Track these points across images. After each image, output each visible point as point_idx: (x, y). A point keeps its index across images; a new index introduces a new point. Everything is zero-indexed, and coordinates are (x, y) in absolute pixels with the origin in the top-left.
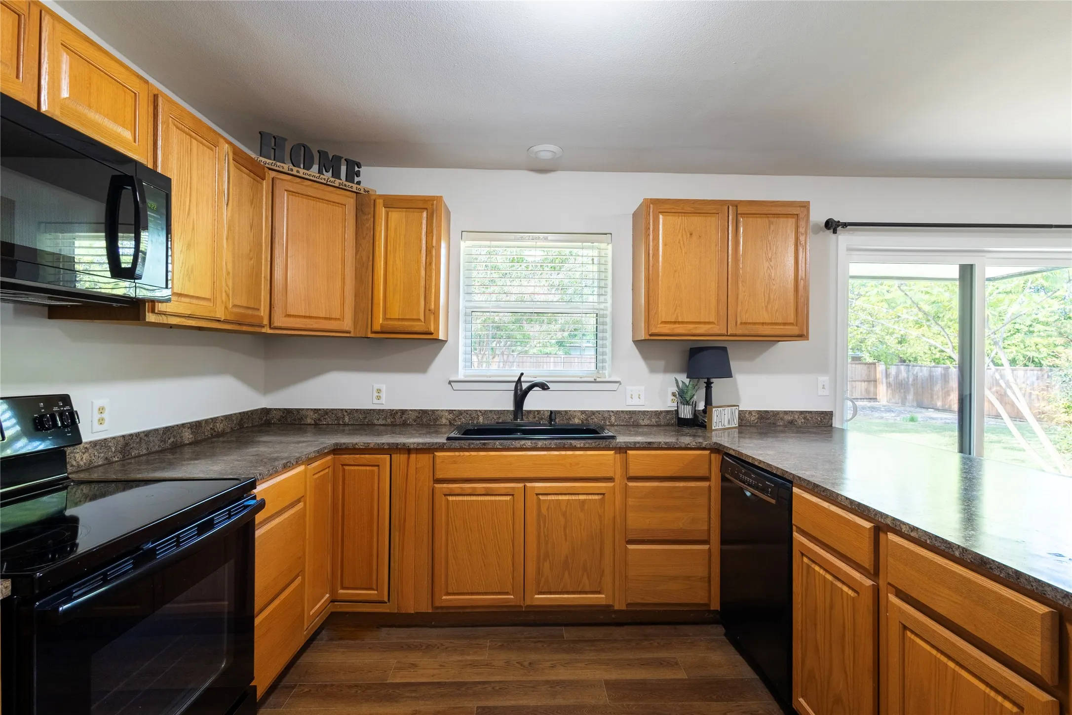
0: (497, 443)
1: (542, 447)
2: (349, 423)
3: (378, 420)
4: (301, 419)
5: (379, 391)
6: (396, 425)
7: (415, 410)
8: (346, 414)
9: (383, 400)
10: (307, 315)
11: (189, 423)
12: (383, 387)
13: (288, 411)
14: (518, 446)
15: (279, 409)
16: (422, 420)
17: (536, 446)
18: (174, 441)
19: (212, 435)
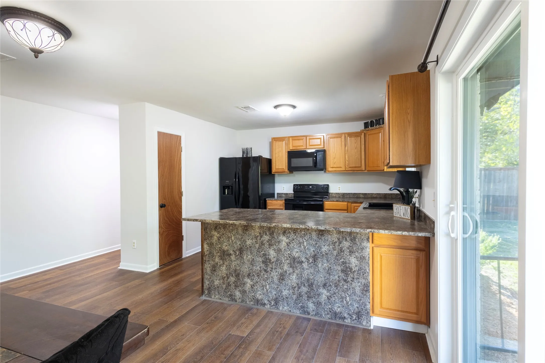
10: (373, 166)
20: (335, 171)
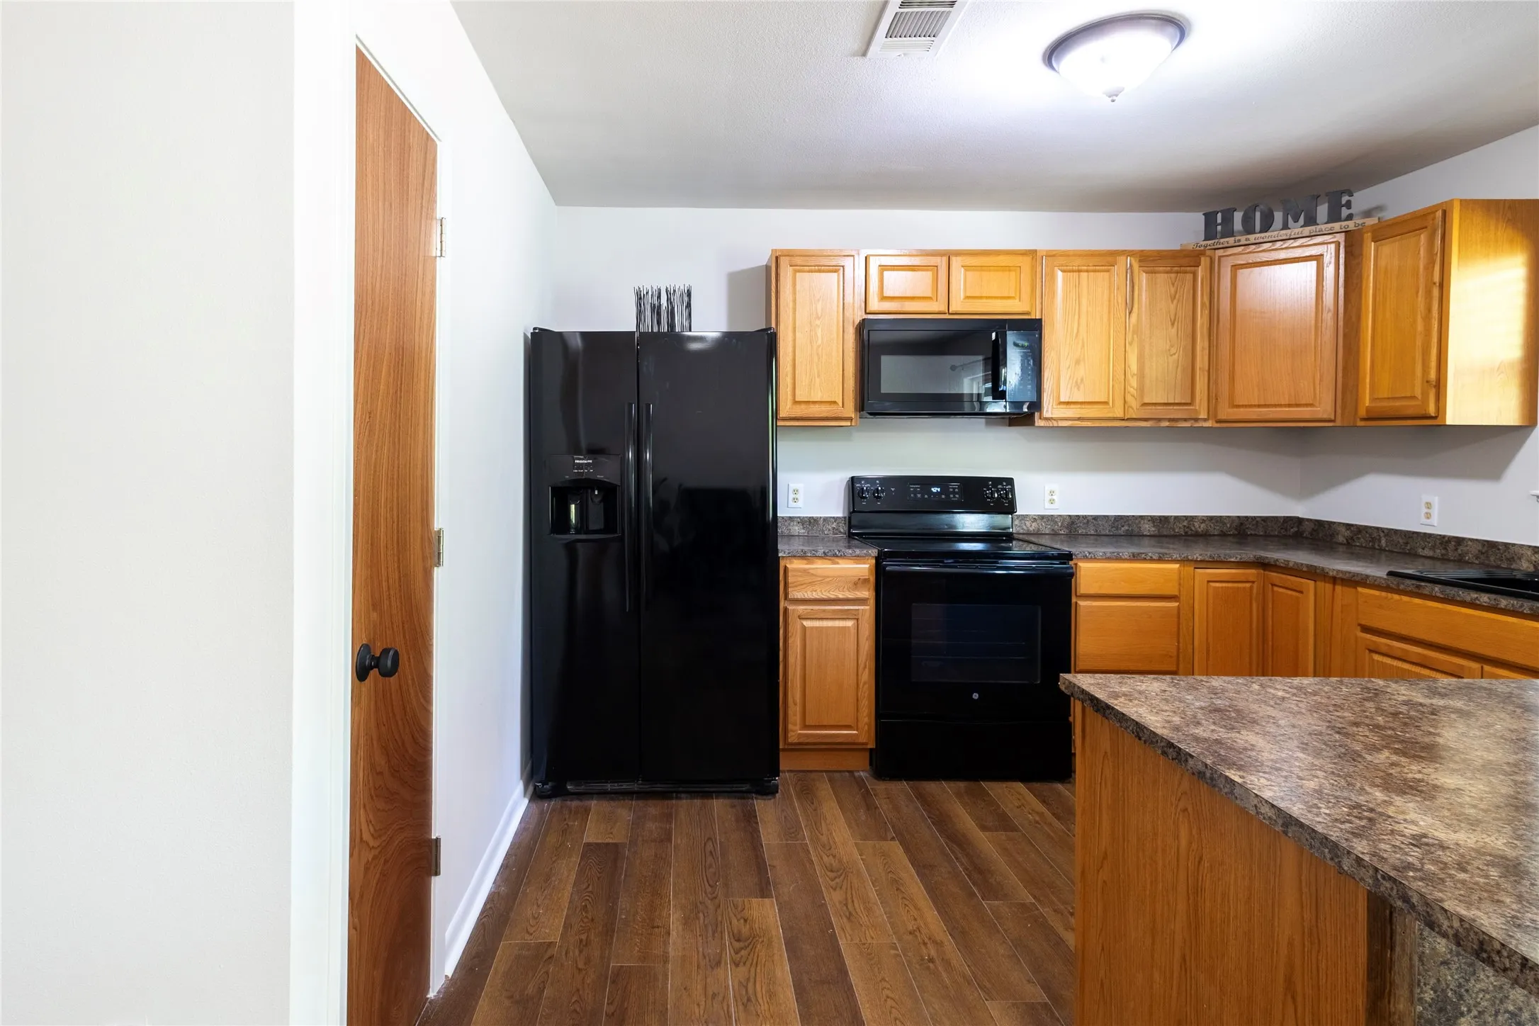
0: (1436, 589)
1: (1508, 608)
2: (1387, 549)
3: (1423, 549)
4: (1332, 536)
5: (1429, 505)
6: (1449, 560)
7: (1477, 540)
8: (1382, 534)
9: (1435, 520)
10: (1262, 403)
11: (1150, 516)
12: (1436, 501)
13: (1319, 523)
14: (1468, 599)
15: (1311, 520)
16: (1488, 557)
17: (1498, 604)
18: (1128, 530)
19: (1186, 533)
20: (1079, 419)
